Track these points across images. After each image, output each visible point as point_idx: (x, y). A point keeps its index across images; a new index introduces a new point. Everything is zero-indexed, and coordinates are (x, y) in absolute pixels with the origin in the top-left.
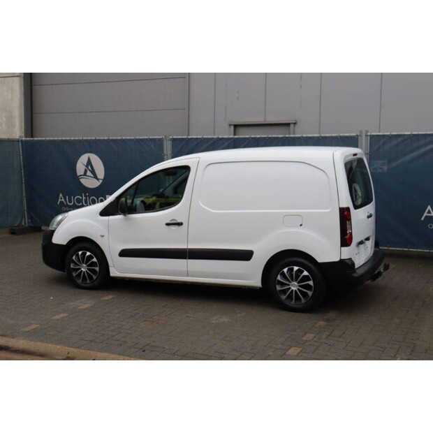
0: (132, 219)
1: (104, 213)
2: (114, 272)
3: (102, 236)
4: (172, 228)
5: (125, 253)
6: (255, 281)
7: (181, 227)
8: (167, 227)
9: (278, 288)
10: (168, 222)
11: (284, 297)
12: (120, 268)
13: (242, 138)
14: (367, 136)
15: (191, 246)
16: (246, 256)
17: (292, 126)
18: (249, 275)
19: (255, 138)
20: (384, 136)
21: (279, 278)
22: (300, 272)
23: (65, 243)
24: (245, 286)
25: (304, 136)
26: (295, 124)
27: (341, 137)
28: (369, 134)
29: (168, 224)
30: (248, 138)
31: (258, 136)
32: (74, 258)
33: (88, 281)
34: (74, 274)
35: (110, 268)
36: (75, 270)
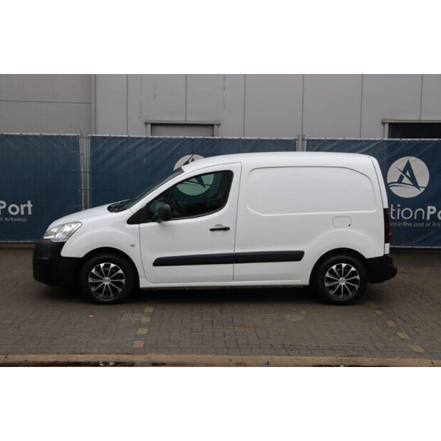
0: (168, 226)
1: (132, 221)
2: (144, 283)
3: (133, 246)
4: (217, 233)
5: (160, 262)
6: (304, 280)
7: (227, 232)
8: (211, 232)
9: (327, 285)
10: (213, 227)
11: (332, 292)
12: (150, 278)
13: (176, 139)
14: (303, 140)
15: (238, 250)
16: (297, 256)
17: (215, 127)
18: (298, 275)
19: (190, 139)
20: (319, 141)
21: (327, 275)
22: (348, 268)
26: (219, 125)
27: (280, 141)
28: (306, 138)
29: (212, 230)
30: (181, 139)
31: (193, 137)
32: (93, 271)
33: (112, 295)
34: (93, 289)
35: (140, 279)
36: (95, 285)
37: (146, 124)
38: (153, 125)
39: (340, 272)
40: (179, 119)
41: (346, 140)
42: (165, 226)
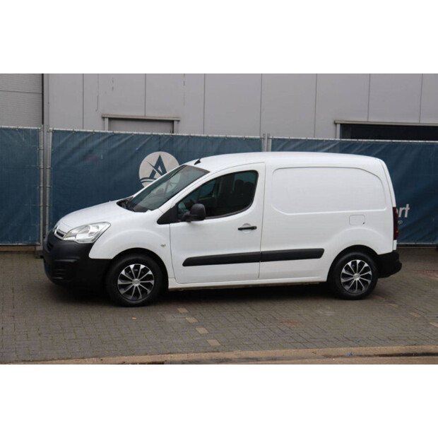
0: (197, 225)
1: (163, 220)
2: (173, 284)
3: (163, 246)
4: (244, 232)
5: (190, 262)
6: (322, 277)
7: (254, 231)
8: (240, 231)
9: (343, 280)
10: (241, 226)
11: (347, 288)
12: (179, 278)
13: (143, 135)
14: (268, 138)
15: (265, 249)
16: (317, 254)
17: (175, 123)
18: (316, 271)
19: (157, 135)
20: (284, 140)
21: (344, 271)
22: (362, 264)
23: (112, 257)
24: (306, 283)
25: (210, 136)
26: (178, 121)
27: (246, 139)
28: (271, 137)
29: (240, 229)
30: (149, 136)
31: (160, 134)
32: (123, 272)
33: (141, 297)
34: (122, 291)
35: (169, 279)
36: (124, 287)
37: (104, 118)
38: (110, 119)
39: (355, 268)
40: (138, 114)
41: (309, 140)
42: (195, 225)
